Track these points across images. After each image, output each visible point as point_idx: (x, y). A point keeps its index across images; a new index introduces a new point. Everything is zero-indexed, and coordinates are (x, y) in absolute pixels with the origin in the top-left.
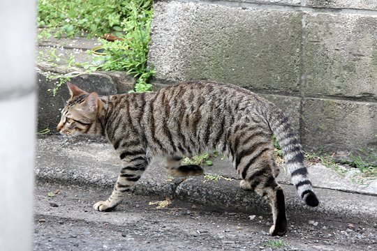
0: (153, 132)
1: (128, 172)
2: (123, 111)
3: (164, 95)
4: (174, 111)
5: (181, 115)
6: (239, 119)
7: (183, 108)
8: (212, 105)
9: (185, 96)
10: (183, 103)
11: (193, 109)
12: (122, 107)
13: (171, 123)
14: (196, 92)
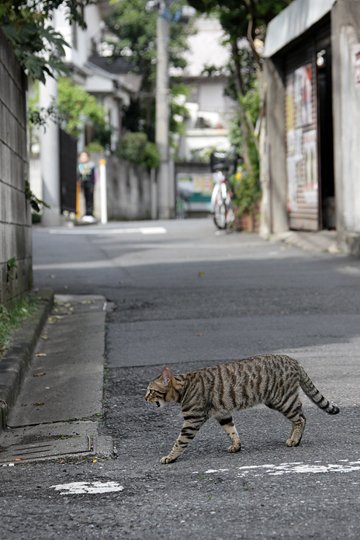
0: (221, 396)
1: (189, 431)
2: (199, 384)
3: (228, 371)
4: (240, 380)
5: (246, 382)
6: (286, 370)
7: (246, 376)
8: (266, 369)
9: (245, 369)
10: (245, 373)
11: (254, 375)
12: (197, 381)
13: (237, 388)
14: (251, 364)
